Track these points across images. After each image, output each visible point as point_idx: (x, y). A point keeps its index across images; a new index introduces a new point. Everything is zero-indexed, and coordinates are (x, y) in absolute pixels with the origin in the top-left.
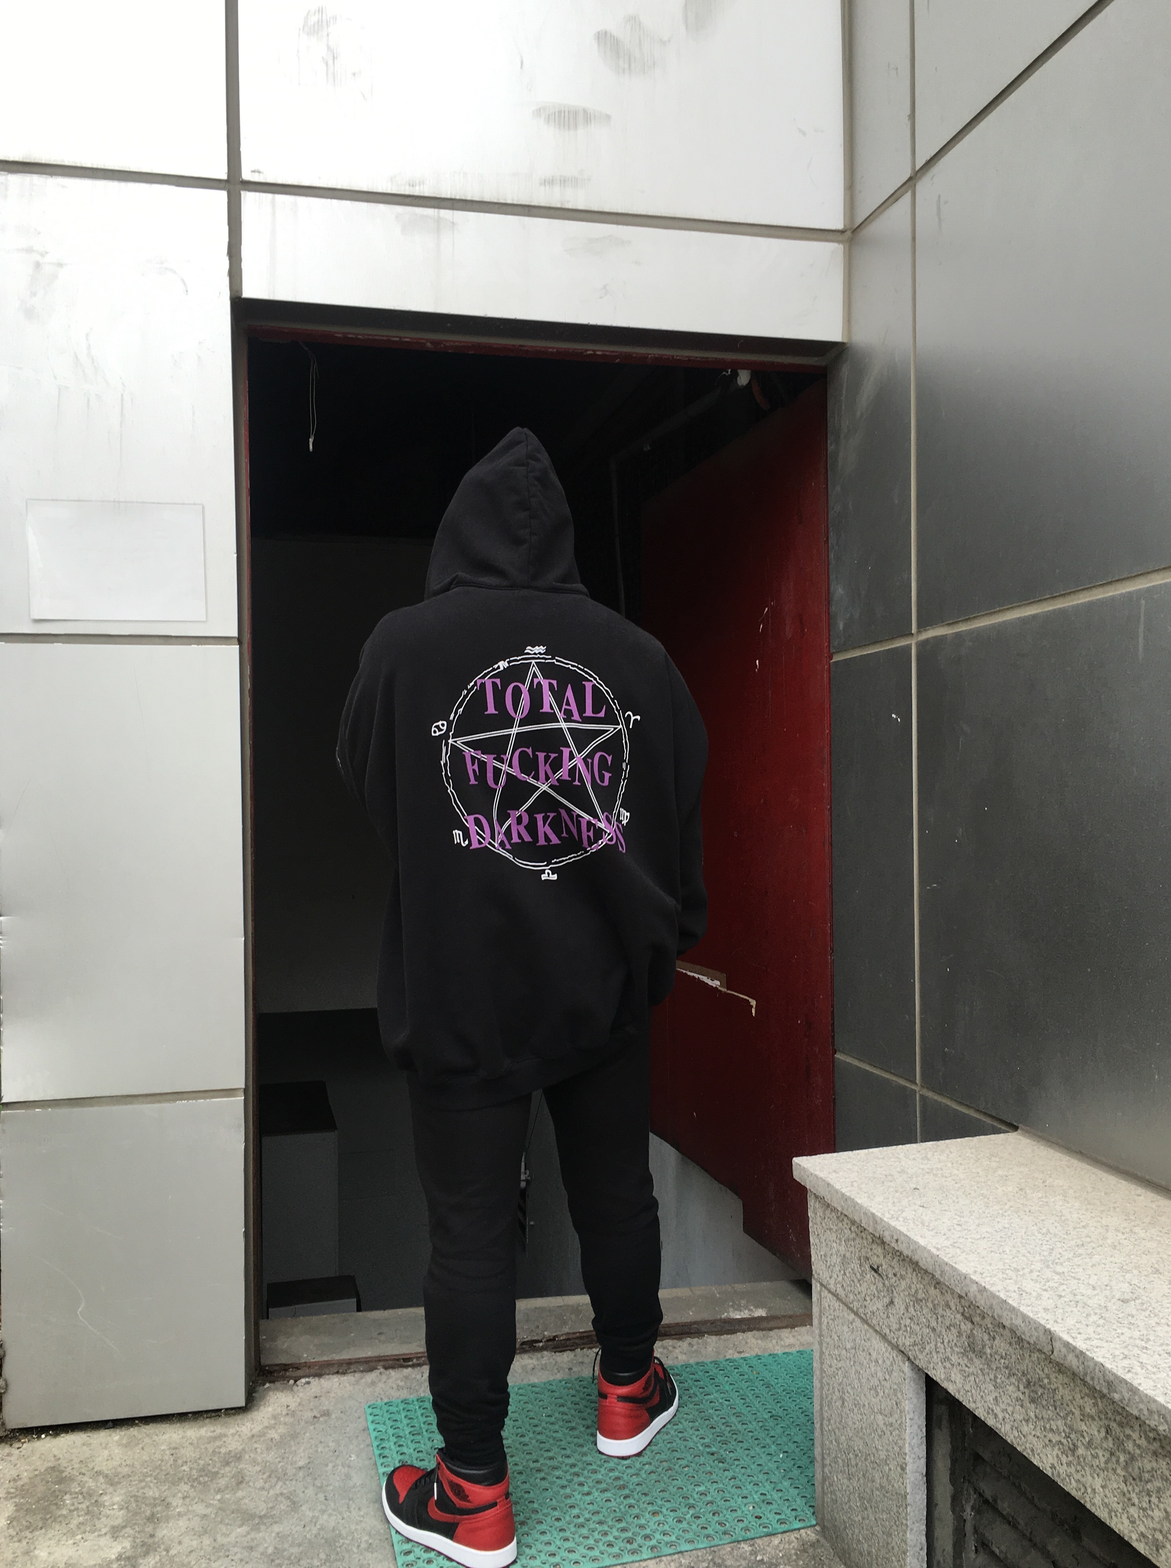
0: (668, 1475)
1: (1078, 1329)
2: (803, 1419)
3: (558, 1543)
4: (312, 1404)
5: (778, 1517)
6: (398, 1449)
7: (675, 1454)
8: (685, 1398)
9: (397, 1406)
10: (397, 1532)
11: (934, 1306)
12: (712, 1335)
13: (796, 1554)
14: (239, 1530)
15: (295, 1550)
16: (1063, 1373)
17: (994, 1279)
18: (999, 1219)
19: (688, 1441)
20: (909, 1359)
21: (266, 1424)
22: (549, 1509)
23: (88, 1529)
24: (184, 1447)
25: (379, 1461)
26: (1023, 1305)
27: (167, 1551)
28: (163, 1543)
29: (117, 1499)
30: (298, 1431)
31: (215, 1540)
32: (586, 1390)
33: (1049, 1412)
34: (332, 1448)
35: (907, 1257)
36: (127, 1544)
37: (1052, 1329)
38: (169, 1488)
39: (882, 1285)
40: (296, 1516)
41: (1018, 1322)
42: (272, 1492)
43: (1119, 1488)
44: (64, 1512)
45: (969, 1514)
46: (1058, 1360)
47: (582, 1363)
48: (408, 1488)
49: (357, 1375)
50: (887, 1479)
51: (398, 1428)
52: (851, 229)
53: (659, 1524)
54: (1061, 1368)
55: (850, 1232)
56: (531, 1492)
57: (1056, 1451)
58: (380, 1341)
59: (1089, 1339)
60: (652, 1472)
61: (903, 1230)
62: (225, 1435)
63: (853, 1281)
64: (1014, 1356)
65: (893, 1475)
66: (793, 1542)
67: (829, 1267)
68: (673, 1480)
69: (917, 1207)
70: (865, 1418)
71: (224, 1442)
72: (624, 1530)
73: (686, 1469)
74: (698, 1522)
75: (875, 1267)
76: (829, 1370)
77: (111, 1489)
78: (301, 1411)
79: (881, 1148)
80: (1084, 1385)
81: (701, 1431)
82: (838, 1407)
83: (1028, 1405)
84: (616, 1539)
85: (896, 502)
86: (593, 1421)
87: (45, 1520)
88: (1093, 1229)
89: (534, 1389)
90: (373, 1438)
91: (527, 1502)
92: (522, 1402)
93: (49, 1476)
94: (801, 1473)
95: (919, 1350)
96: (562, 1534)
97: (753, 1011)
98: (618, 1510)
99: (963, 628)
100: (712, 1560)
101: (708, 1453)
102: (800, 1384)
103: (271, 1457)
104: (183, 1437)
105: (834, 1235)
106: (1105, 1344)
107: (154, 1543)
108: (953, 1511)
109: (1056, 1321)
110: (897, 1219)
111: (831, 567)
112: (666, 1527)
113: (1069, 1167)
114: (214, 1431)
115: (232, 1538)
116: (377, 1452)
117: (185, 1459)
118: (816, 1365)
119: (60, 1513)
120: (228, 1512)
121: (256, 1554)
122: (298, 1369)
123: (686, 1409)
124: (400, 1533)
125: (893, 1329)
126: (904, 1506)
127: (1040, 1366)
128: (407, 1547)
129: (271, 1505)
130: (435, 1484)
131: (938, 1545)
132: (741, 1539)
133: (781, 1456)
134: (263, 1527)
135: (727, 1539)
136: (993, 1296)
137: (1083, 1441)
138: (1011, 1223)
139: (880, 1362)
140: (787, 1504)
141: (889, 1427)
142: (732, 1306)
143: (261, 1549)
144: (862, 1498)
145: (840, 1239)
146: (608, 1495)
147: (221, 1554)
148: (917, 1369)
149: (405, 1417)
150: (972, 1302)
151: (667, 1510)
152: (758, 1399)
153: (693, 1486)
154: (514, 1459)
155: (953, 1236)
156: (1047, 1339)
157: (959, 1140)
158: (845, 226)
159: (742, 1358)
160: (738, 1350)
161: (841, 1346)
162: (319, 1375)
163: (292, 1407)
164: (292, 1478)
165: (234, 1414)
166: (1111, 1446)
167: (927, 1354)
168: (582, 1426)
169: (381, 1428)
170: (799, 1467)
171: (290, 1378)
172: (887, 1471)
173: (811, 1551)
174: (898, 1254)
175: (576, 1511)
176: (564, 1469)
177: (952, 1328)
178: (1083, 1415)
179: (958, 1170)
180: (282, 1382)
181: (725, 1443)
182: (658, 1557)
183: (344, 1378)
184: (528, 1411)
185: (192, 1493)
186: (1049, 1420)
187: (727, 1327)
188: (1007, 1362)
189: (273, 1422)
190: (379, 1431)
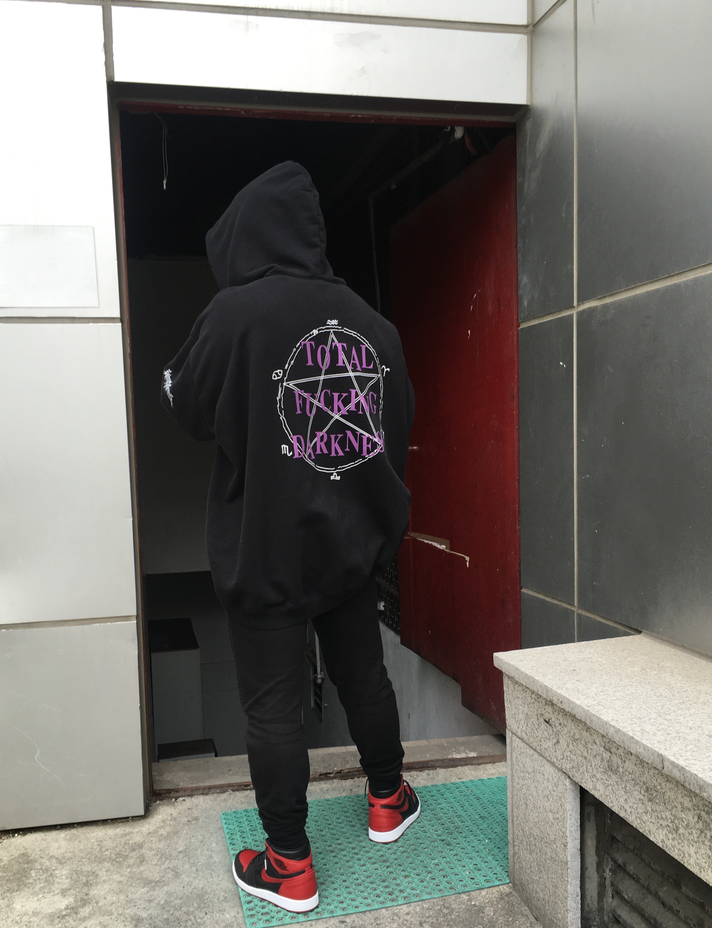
0: (414, 854)
1: (680, 753)
2: (500, 818)
3: (345, 895)
4: (187, 813)
5: (485, 878)
6: (242, 839)
7: (419, 840)
8: (425, 807)
9: (241, 814)
10: (242, 890)
11: (586, 743)
12: (442, 768)
13: (497, 901)
14: (142, 890)
15: (178, 902)
16: (670, 782)
17: (625, 724)
18: (629, 688)
19: (427, 832)
20: (569, 777)
21: (158, 825)
22: (339, 874)
23: (47, 891)
24: (106, 841)
25: (231, 847)
26: (644, 739)
27: (97, 903)
28: (94, 899)
29: (64, 872)
30: (178, 830)
31: (127, 897)
32: (361, 802)
33: (660, 807)
34: (200, 840)
35: (568, 712)
36: (71, 899)
37: (663, 754)
38: (97, 865)
39: (552, 731)
40: (178, 881)
41: (641, 750)
42: (162, 867)
43: (706, 853)
44: (31, 881)
45: (608, 874)
46: (666, 773)
47: (359, 786)
48: (248, 863)
49: (215, 795)
50: (555, 853)
51: (242, 827)
52: (532, 24)
53: (409, 883)
54: (669, 779)
55: (531, 699)
56: (328, 864)
57: (665, 831)
58: (229, 775)
59: (688, 759)
60: (404, 852)
61: (566, 695)
62: (132, 833)
63: (533, 730)
64: (637, 773)
65: (559, 850)
66: (494, 893)
67: (517, 722)
68: (418, 856)
69: (574, 681)
70: (541, 815)
71: (132, 837)
72: (386, 887)
73: (426, 850)
74: (434, 881)
75: (547, 720)
76: (517, 786)
77: (60, 866)
78: (180, 817)
79: (551, 646)
80: (684, 789)
81: (435, 827)
82: (523, 809)
83: (647, 802)
84: (382, 892)
85: (564, 215)
86: (366, 821)
87: (19, 886)
88: (690, 693)
89: (328, 802)
90: (226, 833)
91: (325, 871)
92: (321, 810)
93: (21, 859)
94: (499, 852)
95: (576, 771)
96: (347, 890)
97: (468, 564)
98: (382, 875)
99: (608, 300)
100: (443, 905)
101: (440, 840)
102: (499, 798)
103: (161, 845)
104: (105, 835)
105: (520, 702)
106: (698, 763)
107: (88, 899)
108: (598, 872)
109: (665, 749)
110: (562, 688)
111: (519, 263)
112: (414, 885)
113: (675, 655)
114: (125, 830)
115: (138, 895)
116: (229, 842)
117: (107, 848)
118: (509, 783)
119: (28, 881)
120: (135, 879)
121: (153, 904)
122: (177, 792)
123: (425, 813)
124: (244, 891)
125: (559, 758)
126: (566, 869)
127: (655, 778)
128: (249, 898)
129: (162, 875)
130: (265, 860)
131: (588, 894)
132: (461, 892)
133: (487, 841)
134: (157, 888)
135: (453, 892)
136: (624, 734)
137: (683, 824)
138: (637, 690)
139: (551, 779)
140: (491, 871)
141: (556, 820)
142: (455, 751)
143: (156, 901)
144: (539, 865)
145: (525, 703)
146: (376, 866)
147: (132, 904)
148: (575, 783)
149: (246, 820)
150: (610, 739)
151: (414, 874)
152: (472, 807)
153: (430, 860)
154: (316, 844)
155: (598, 699)
156: (660, 760)
157: (602, 640)
158: (528, 22)
159: (461, 782)
160: (459, 777)
161: (525, 770)
162: (191, 796)
163: (174, 816)
164: (175, 858)
165: (137, 820)
166: (701, 827)
167: (581, 773)
168: (359, 824)
169: (231, 827)
170: (498, 848)
171: (172, 797)
172: (555, 848)
173: (506, 899)
174: (562, 711)
175: (356, 876)
176: (348, 850)
177: (597, 756)
178: (683, 808)
179: (602, 658)
180: (167, 800)
181: (451, 834)
182: (409, 903)
183: (207, 797)
184: (324, 816)
185: (112, 868)
186: (660, 812)
187: (452, 763)
188: (633, 776)
189: (162, 824)
190: (230, 829)
